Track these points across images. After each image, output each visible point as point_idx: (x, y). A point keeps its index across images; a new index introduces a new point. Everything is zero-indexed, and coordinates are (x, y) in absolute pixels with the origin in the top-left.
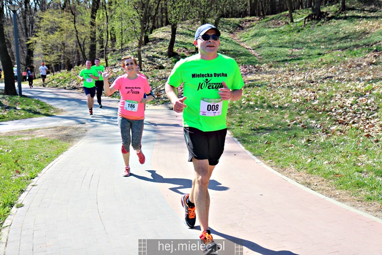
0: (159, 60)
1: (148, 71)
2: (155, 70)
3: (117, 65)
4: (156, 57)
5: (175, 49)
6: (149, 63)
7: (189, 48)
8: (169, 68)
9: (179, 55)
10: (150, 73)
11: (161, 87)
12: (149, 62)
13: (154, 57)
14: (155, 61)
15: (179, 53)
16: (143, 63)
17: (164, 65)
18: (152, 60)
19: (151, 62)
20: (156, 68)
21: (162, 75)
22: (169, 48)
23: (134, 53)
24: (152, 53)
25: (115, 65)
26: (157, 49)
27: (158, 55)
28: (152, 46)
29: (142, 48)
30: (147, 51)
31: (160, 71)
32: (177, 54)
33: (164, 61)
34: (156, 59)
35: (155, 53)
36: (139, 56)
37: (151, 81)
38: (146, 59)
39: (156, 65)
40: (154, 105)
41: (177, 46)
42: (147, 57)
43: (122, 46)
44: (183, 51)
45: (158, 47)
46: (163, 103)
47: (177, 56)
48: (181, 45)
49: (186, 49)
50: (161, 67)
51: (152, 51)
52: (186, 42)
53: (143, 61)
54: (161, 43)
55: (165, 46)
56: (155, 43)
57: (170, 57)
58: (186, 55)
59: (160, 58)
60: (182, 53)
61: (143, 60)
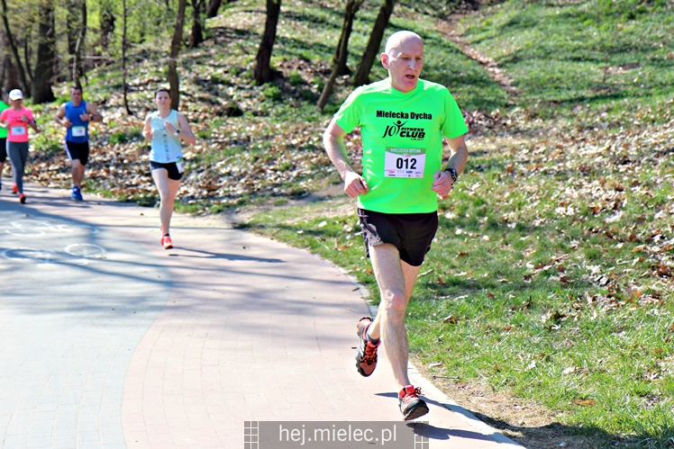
0: (231, 91)
1: (196, 121)
2: (217, 118)
3: (112, 102)
4: (223, 82)
5: (276, 61)
6: (202, 99)
7: (316, 59)
8: (255, 114)
9: (287, 79)
10: (201, 126)
11: (223, 166)
12: (202, 95)
13: (215, 81)
14: (217, 94)
15: (286, 72)
16: (183, 97)
17: (243, 106)
18: (210, 90)
19: (206, 95)
20: (220, 114)
21: (229, 133)
22: (257, 58)
23: (161, 69)
24: (212, 69)
25: (104, 102)
26: (226, 61)
27: (226, 77)
28: (213, 51)
29: (183, 57)
30: (199, 63)
31: (230, 121)
32: (280, 74)
33: (242, 93)
34: (220, 86)
35: (220, 71)
36: (173, 77)
37: (198, 148)
38: (194, 88)
39: (219, 104)
40: (194, 216)
41: (284, 52)
42: (198, 82)
43: (124, 50)
44: (299, 68)
45: (230, 55)
46: (219, 211)
47: (280, 80)
48: (294, 50)
49: (307, 60)
50: (235, 112)
51: (211, 65)
52: (311, 42)
53: (184, 94)
54: (240, 41)
55: (248, 53)
56: (222, 44)
57: (260, 83)
58: (305, 78)
59: (232, 85)
60: (294, 72)
61: (182, 88)
